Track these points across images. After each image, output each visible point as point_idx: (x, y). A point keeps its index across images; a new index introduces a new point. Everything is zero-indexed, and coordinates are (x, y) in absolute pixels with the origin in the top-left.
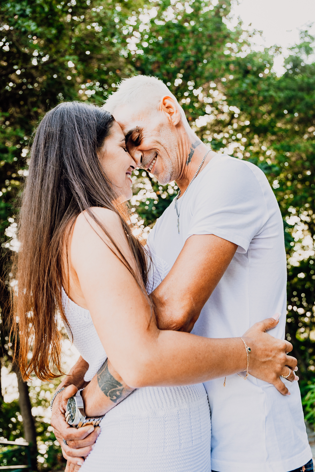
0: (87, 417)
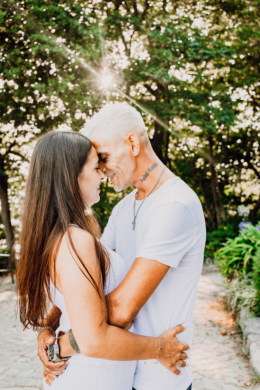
0: (61, 358)
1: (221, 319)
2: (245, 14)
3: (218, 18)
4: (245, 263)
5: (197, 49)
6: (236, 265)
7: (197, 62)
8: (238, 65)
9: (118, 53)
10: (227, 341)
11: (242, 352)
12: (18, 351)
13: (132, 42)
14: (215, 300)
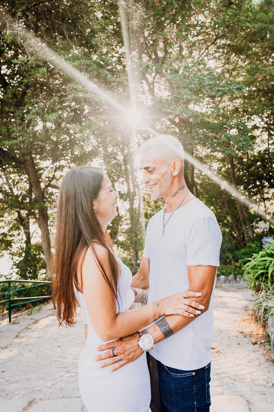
1: (252, 331)
2: (251, 54)
3: (229, 59)
4: (269, 276)
5: (212, 87)
6: (262, 278)
7: (213, 97)
8: (250, 97)
10: (258, 349)
11: (272, 358)
12: (64, 368)
13: (155, 83)
14: (246, 313)
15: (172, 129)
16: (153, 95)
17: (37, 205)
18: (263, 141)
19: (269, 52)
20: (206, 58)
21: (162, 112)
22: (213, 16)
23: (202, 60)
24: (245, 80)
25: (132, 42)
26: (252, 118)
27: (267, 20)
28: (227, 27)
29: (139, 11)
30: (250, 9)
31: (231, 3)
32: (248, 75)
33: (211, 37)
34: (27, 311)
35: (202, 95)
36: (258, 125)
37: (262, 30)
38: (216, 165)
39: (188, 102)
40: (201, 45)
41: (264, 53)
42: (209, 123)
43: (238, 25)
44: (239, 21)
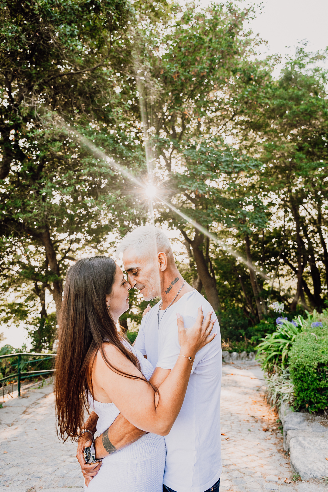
1: (264, 415)
2: (269, 131)
3: (247, 135)
4: (283, 357)
5: (228, 163)
6: (275, 360)
7: (229, 173)
8: (267, 174)
9: (160, 168)
10: (269, 437)
13: (172, 159)
14: (258, 394)
15: (188, 205)
16: (169, 170)
17: (52, 278)
18: (279, 218)
19: (288, 129)
20: (223, 134)
21: (178, 188)
22: (231, 92)
23: (219, 136)
24: (263, 157)
25: (149, 117)
26: (269, 195)
27: (286, 96)
28: (246, 103)
29: (156, 86)
30: (270, 86)
31: (250, 79)
32: (265, 152)
33: (229, 113)
34: (39, 382)
35: (218, 171)
36: (274, 202)
37: (281, 107)
38: (231, 241)
39: (205, 177)
40: (219, 121)
41: (283, 130)
42: (225, 199)
43: (257, 102)
44: (258, 97)
